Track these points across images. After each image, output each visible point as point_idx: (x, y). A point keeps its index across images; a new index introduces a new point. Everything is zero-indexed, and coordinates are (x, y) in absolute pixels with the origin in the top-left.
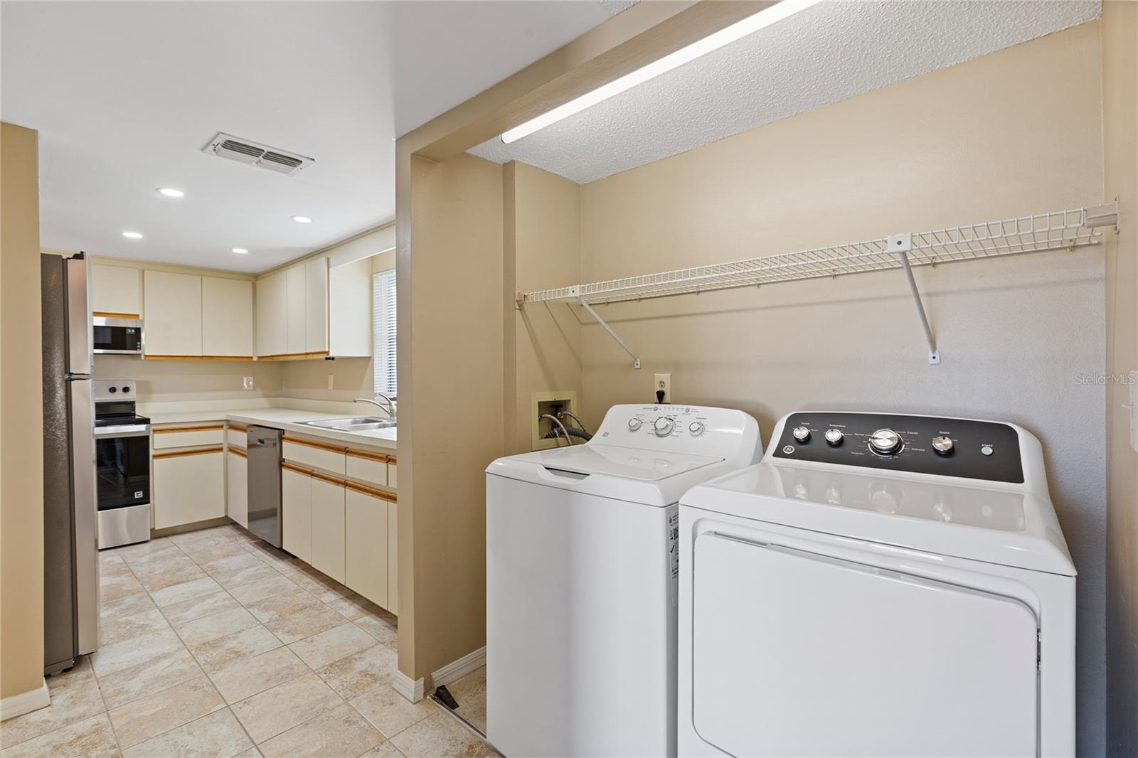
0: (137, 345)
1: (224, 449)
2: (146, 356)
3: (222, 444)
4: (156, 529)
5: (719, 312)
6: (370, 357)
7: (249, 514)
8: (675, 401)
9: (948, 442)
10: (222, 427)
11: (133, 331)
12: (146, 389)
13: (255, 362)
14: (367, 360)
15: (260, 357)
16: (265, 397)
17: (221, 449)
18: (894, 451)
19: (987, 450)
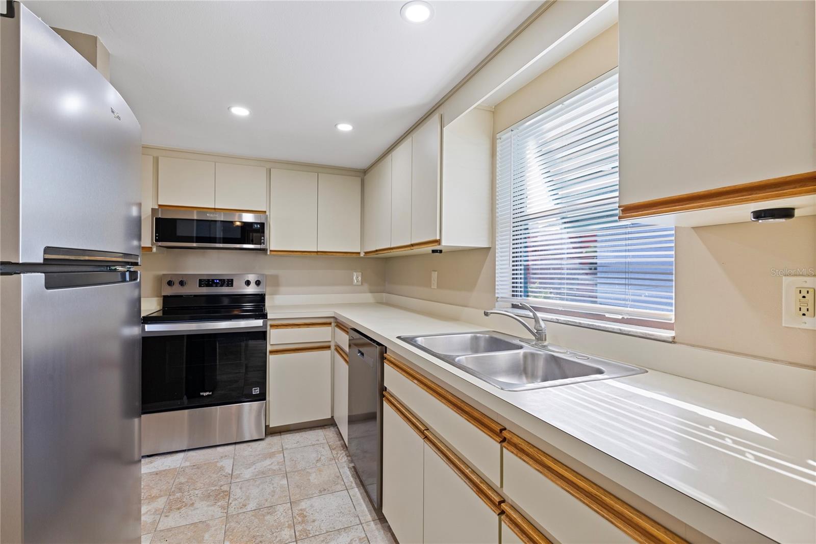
0: (261, 239)
1: (332, 347)
2: (271, 251)
3: (330, 342)
4: (270, 426)
6: (489, 248)
7: (349, 417)
10: (330, 324)
11: (259, 226)
12: (276, 282)
13: (362, 258)
14: (486, 252)
15: (366, 253)
16: (371, 292)
17: (329, 347)
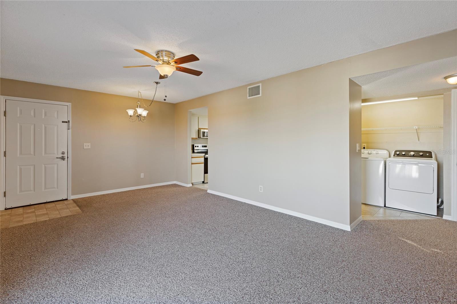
5: (372, 134)
8: (367, 148)
9: (422, 154)
18: (414, 155)
19: (428, 154)
